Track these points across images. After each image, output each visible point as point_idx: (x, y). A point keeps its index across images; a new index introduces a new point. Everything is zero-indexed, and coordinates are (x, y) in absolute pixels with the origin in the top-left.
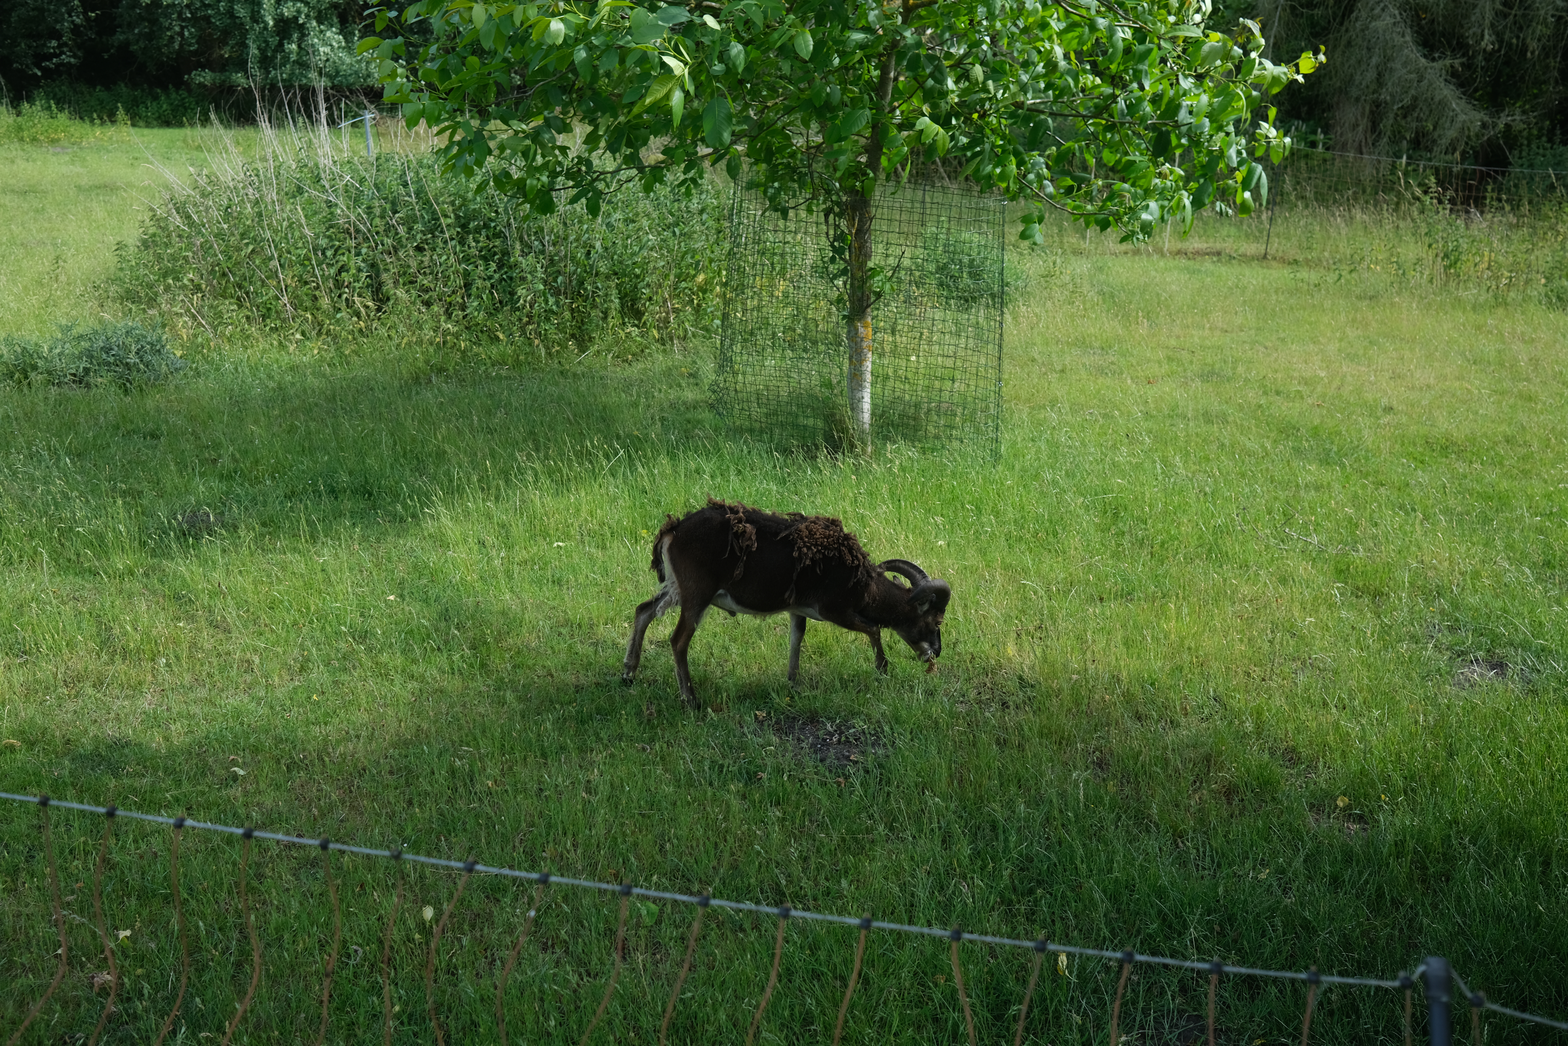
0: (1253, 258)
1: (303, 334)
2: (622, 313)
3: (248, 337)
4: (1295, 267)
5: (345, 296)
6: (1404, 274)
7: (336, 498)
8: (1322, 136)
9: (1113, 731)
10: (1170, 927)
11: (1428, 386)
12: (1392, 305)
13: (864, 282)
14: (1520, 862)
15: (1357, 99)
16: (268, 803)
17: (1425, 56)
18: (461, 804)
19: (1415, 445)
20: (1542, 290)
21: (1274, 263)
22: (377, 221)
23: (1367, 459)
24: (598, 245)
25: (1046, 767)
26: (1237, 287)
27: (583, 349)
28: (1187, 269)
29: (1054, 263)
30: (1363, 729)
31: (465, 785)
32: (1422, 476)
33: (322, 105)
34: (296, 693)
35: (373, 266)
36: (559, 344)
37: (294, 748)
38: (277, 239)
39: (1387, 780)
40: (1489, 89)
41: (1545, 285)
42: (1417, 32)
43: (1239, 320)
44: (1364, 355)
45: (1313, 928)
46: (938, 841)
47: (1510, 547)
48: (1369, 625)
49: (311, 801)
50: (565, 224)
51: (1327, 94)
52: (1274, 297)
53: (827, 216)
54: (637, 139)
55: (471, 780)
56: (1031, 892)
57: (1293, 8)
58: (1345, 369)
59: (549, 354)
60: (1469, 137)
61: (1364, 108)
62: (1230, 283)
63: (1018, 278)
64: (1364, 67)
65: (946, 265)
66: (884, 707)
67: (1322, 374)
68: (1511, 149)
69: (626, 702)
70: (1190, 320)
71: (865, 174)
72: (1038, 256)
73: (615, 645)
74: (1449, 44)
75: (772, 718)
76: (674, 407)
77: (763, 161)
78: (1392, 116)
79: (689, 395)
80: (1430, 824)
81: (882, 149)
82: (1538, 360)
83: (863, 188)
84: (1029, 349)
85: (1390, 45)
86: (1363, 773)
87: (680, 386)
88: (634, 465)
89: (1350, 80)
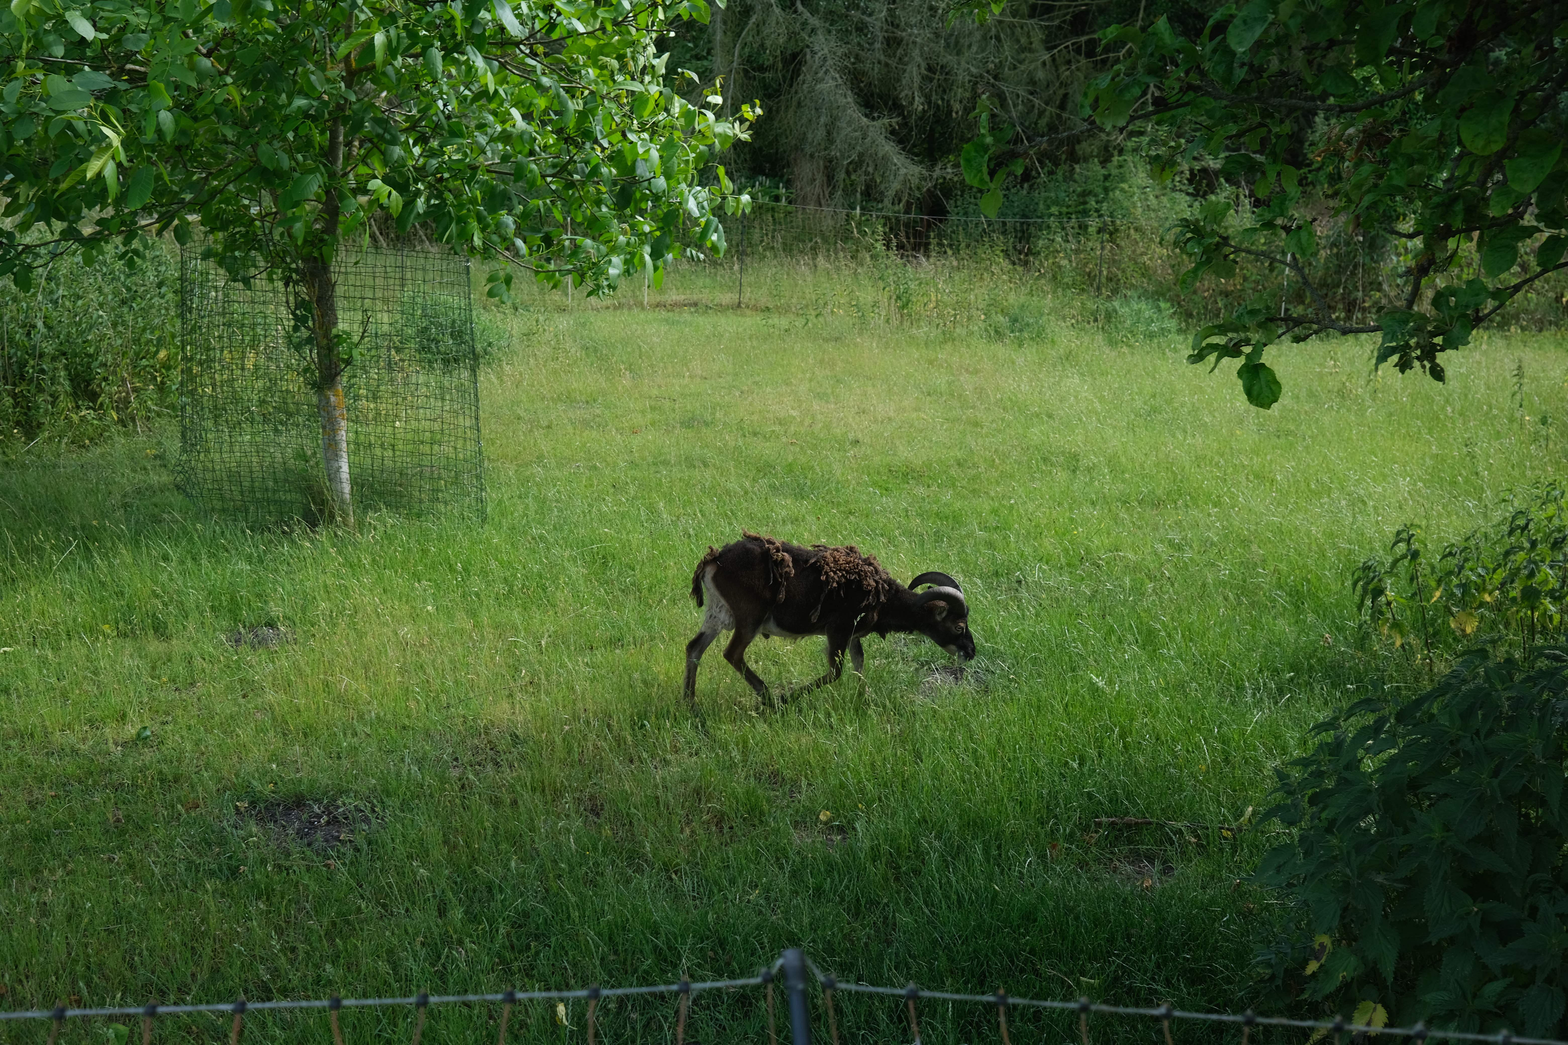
0: (728, 307)
2: (75, 395)
4: (767, 314)
6: (863, 315)
8: (784, 191)
9: (606, 777)
10: (665, 961)
11: (890, 419)
12: (856, 345)
14: (979, 848)
15: (812, 156)
17: (866, 116)
19: (878, 473)
20: (982, 325)
21: (748, 312)
23: (837, 490)
24: (40, 324)
25: (540, 821)
26: (714, 335)
27: (30, 437)
28: (667, 321)
29: (537, 321)
30: (840, 746)
32: (886, 503)
39: (862, 791)
40: (925, 146)
41: (984, 321)
42: (857, 94)
43: (716, 368)
44: (833, 392)
45: (799, 939)
46: (432, 910)
47: (964, 561)
51: (785, 152)
52: (749, 343)
53: (285, 284)
54: (71, 213)
57: (746, 71)
58: (815, 407)
60: (911, 188)
61: (818, 163)
62: (707, 332)
63: (501, 338)
64: (814, 126)
65: (426, 329)
66: (374, 781)
67: (794, 413)
68: (948, 198)
69: (88, 812)
70: (670, 370)
71: (322, 240)
72: (522, 315)
73: (75, 752)
74: (886, 105)
75: (255, 807)
76: (138, 491)
77: (220, 230)
78: (844, 171)
79: (156, 478)
80: (901, 825)
81: (337, 215)
82: (982, 389)
83: (321, 254)
84: (515, 408)
85: (835, 105)
86: (842, 786)
87: (145, 469)
88: (92, 556)
89: (803, 139)
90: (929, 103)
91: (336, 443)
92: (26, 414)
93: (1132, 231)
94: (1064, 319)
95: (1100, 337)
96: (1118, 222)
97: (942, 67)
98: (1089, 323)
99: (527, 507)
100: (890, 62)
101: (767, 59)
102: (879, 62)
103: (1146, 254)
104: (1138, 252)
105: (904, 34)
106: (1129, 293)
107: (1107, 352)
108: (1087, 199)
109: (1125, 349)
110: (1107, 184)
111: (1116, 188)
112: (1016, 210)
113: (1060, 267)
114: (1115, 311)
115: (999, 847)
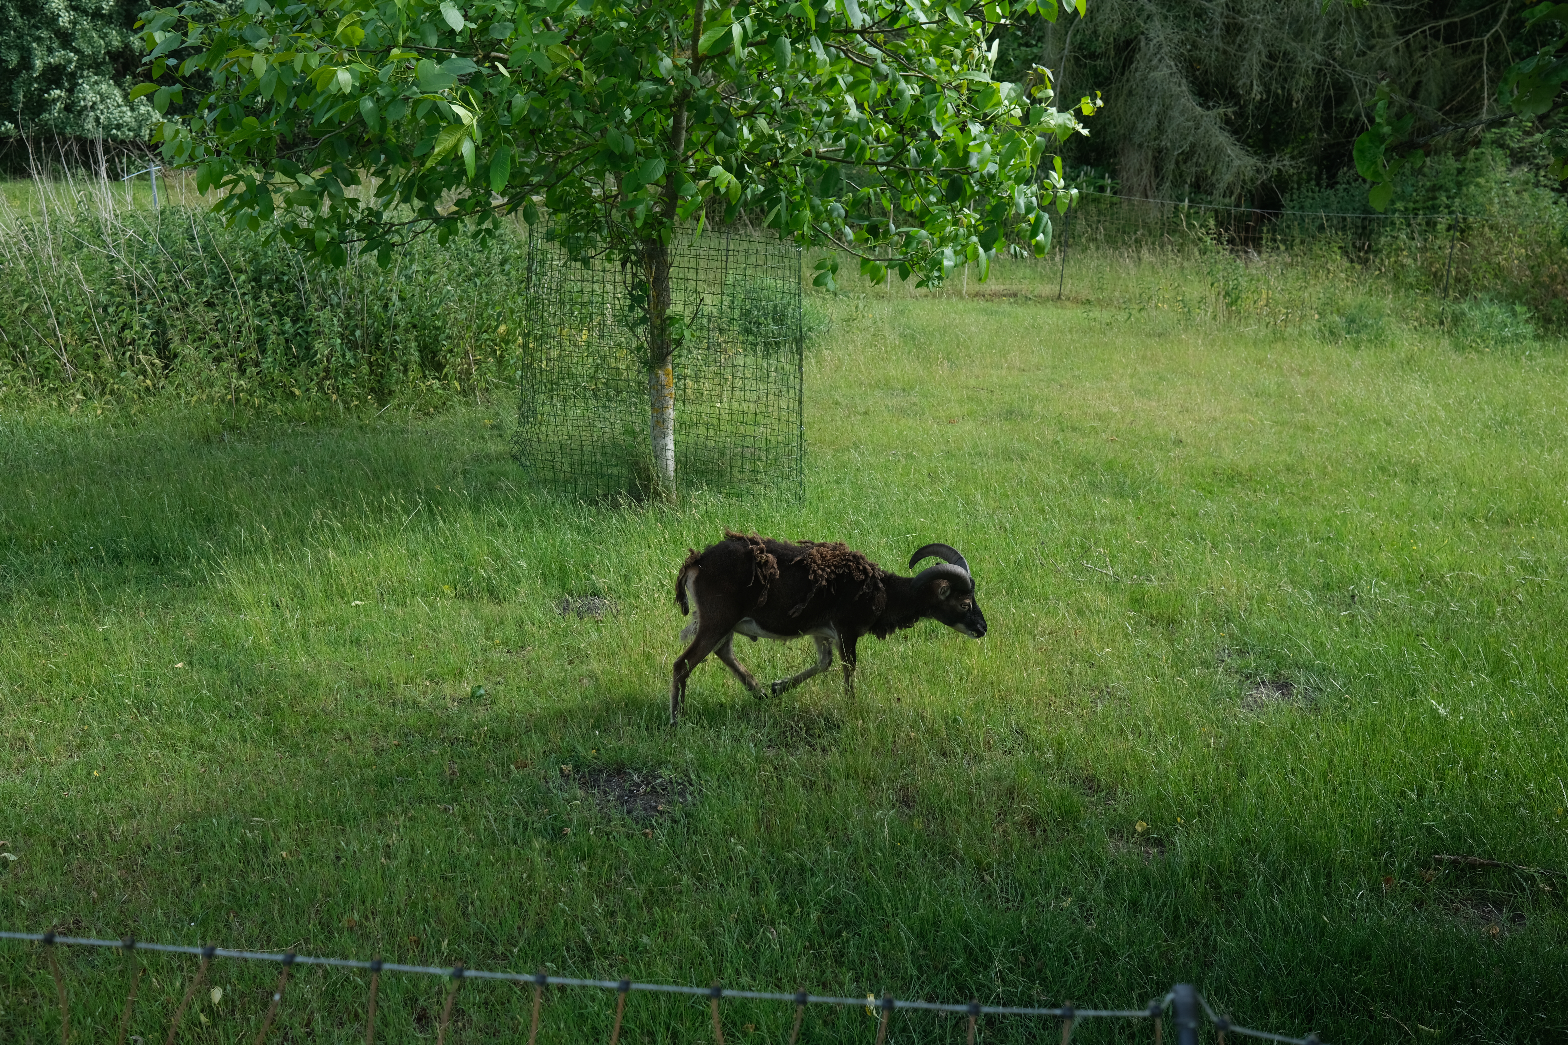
0: (1048, 299)
1: (85, 394)
2: (422, 365)
3: (25, 397)
4: (1088, 307)
5: (128, 353)
6: (1189, 311)
7: (120, 564)
8: (1109, 181)
9: (919, 769)
10: (976, 961)
11: (1215, 419)
12: (1180, 341)
13: (663, 330)
14: (1306, 876)
15: (1140, 146)
16: (43, 888)
17: (1201, 105)
18: (253, 878)
19: (1203, 475)
20: (1316, 325)
21: (1068, 303)
22: (163, 276)
23: (1159, 491)
24: (395, 297)
25: (853, 808)
26: (1033, 327)
27: (382, 402)
28: (985, 310)
29: (857, 307)
30: (1159, 755)
31: (257, 857)
32: (1211, 506)
33: (102, 158)
34: (74, 770)
35: (160, 322)
36: (358, 398)
37: (72, 829)
38: (55, 296)
39: (1181, 803)
40: (1261, 136)
41: (1318, 321)
42: (1192, 82)
43: (1035, 360)
44: (1155, 390)
45: (1114, 952)
46: (745, 888)
47: (1293, 571)
48: (1163, 651)
49: (90, 883)
50: (360, 276)
51: (1112, 141)
52: (1069, 337)
53: (623, 265)
54: (431, 190)
55: (264, 852)
56: (839, 934)
57: (1077, 59)
58: (1136, 404)
59: (348, 409)
60: (1244, 181)
61: (1147, 154)
62: (1026, 323)
63: (821, 323)
64: (1145, 115)
65: (749, 312)
66: (691, 756)
67: (1115, 410)
68: (1283, 192)
69: (427, 763)
70: (988, 360)
71: (661, 223)
72: (841, 300)
73: (416, 704)
74: (1222, 93)
75: (578, 771)
76: (477, 459)
77: (562, 211)
78: (1173, 161)
79: (493, 447)
80: (1223, 844)
81: (676, 198)
82: (1314, 392)
83: (660, 236)
84: (833, 393)
85: (1168, 94)
86: (1160, 797)
87: (483, 438)
88: (435, 519)
89: (1133, 128)
90: (1268, 92)
91: (664, 421)
92: (379, 381)
93: (1487, 229)
94: (1406, 320)
95: (1446, 342)
96: (1471, 219)
97: (1284, 54)
98: (1433, 326)
99: (843, 493)
100: (1228, 49)
101: (1099, 46)
102: (1217, 50)
103: (1501, 254)
104: (1492, 251)
105: (1245, 20)
106: (1480, 296)
107: (1454, 357)
108: (1437, 194)
109: (1474, 355)
110: (1461, 178)
111: (1471, 182)
112: (1357, 205)
113: (1403, 266)
114: (1463, 314)
115: (1329, 875)
